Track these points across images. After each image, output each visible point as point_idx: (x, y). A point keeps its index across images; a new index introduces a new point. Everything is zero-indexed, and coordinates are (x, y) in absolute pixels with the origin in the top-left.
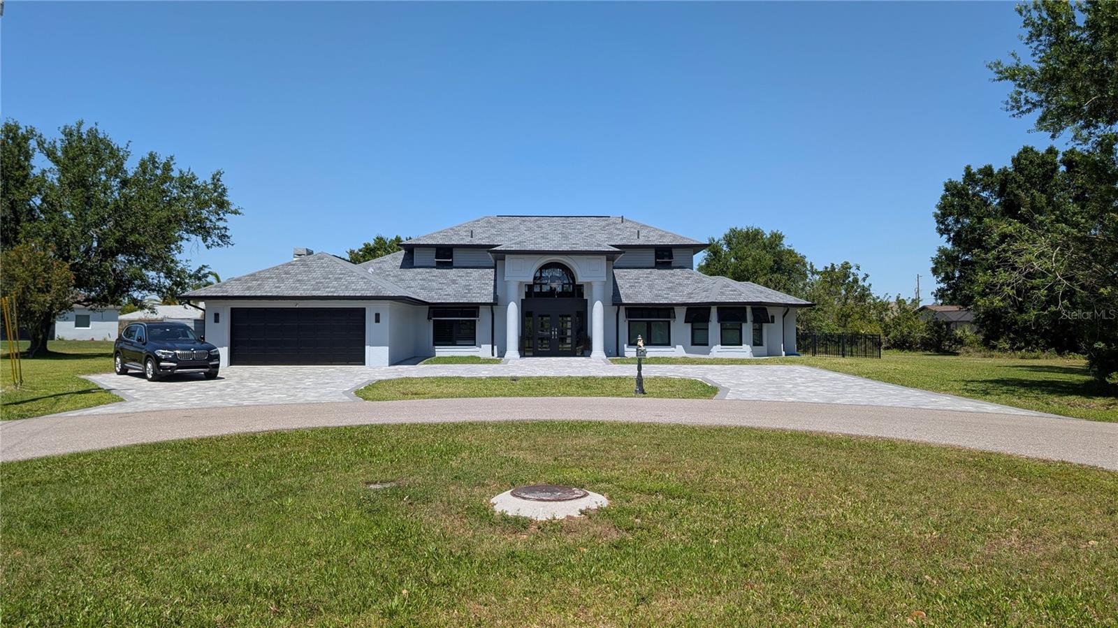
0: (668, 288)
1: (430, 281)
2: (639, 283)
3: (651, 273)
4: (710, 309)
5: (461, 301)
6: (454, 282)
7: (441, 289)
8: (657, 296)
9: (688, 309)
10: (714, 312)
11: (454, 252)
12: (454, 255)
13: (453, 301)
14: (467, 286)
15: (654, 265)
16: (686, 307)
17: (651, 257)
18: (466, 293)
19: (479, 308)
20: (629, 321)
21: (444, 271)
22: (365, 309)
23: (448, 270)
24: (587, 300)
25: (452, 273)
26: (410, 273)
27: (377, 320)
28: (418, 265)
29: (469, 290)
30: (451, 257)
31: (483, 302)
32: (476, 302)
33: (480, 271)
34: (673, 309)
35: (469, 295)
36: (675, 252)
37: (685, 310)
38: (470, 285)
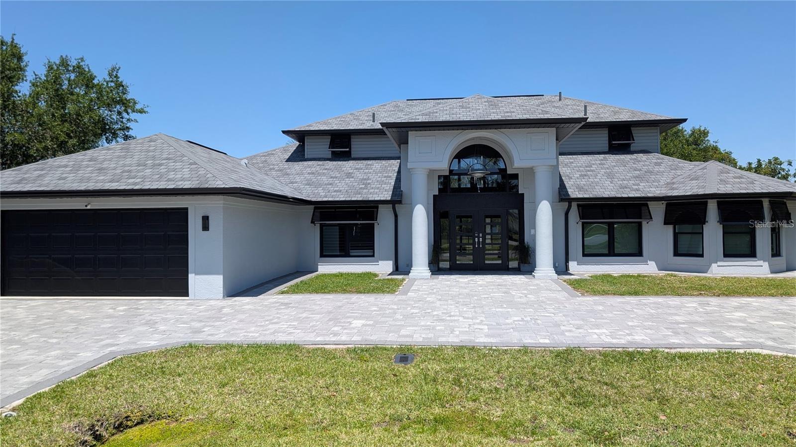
0: (635, 177)
1: (319, 174)
2: (592, 171)
3: (605, 159)
4: (706, 204)
5: (353, 199)
6: (349, 175)
7: (331, 184)
8: (622, 187)
9: (667, 205)
10: (712, 208)
11: (352, 140)
12: (352, 143)
13: (344, 199)
14: (365, 179)
15: (607, 149)
16: (665, 203)
17: (602, 139)
18: (361, 188)
19: (377, 208)
20: (583, 224)
21: (340, 163)
22: (187, 209)
23: (344, 162)
24: (523, 195)
25: (348, 166)
26: (298, 166)
27: (206, 227)
28: (309, 157)
29: (366, 185)
30: (349, 146)
31: (382, 199)
32: (373, 199)
33: (384, 162)
34: (647, 205)
35: (365, 191)
36: (635, 132)
37: (664, 206)
38: (368, 179)
